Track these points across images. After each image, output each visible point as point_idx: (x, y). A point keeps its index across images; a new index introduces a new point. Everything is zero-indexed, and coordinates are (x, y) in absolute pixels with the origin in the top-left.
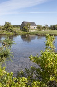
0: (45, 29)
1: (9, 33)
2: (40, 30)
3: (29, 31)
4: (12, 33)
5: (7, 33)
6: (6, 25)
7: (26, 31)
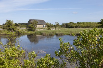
0: (55, 28)
1: (10, 32)
2: (49, 29)
3: (36, 30)
4: (15, 33)
5: (8, 33)
6: (7, 23)
7: (32, 31)
